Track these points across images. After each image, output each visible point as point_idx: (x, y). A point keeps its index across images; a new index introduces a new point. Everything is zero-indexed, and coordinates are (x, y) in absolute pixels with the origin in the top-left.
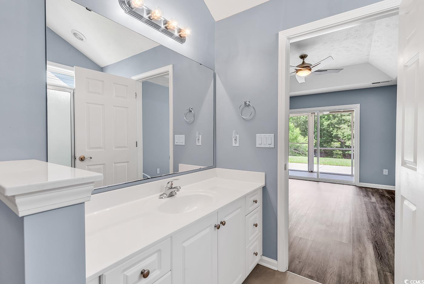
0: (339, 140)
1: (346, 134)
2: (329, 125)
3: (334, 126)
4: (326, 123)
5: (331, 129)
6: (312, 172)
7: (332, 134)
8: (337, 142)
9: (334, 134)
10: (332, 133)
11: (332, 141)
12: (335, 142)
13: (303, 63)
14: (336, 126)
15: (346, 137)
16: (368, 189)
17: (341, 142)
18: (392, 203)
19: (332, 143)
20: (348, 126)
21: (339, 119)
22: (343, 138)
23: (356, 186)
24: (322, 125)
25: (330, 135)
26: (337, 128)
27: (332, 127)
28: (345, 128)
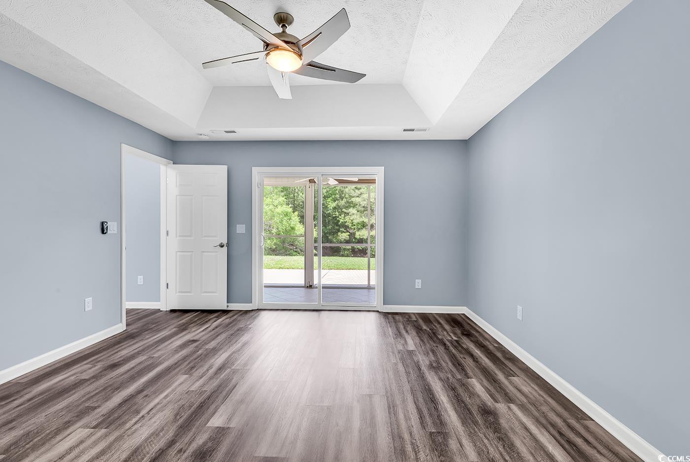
0: (347, 231)
1: (355, 222)
2: (335, 208)
3: (341, 210)
4: (332, 205)
5: (337, 213)
6: (311, 287)
7: (339, 221)
8: (345, 232)
9: (341, 220)
10: (338, 219)
11: (339, 231)
12: (342, 232)
13: (284, 32)
14: (344, 210)
15: (355, 225)
16: (397, 317)
17: (349, 233)
18: (437, 347)
19: (339, 233)
20: (358, 211)
21: (348, 202)
22: (352, 227)
23: (378, 311)
24: (325, 207)
25: (336, 223)
26: (345, 213)
27: (339, 212)
28: (353, 214)
